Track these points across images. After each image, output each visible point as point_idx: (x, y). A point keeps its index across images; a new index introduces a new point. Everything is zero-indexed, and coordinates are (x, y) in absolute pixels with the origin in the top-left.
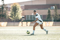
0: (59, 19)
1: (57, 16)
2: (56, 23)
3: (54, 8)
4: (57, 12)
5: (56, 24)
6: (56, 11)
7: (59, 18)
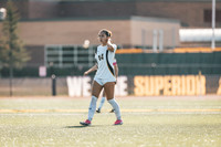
0: (25, 65)
1: (18, 50)
2: (11, 85)
3: (4, 16)
4: (16, 32)
5: (14, 89)
6: (12, 30)
7: (25, 60)
